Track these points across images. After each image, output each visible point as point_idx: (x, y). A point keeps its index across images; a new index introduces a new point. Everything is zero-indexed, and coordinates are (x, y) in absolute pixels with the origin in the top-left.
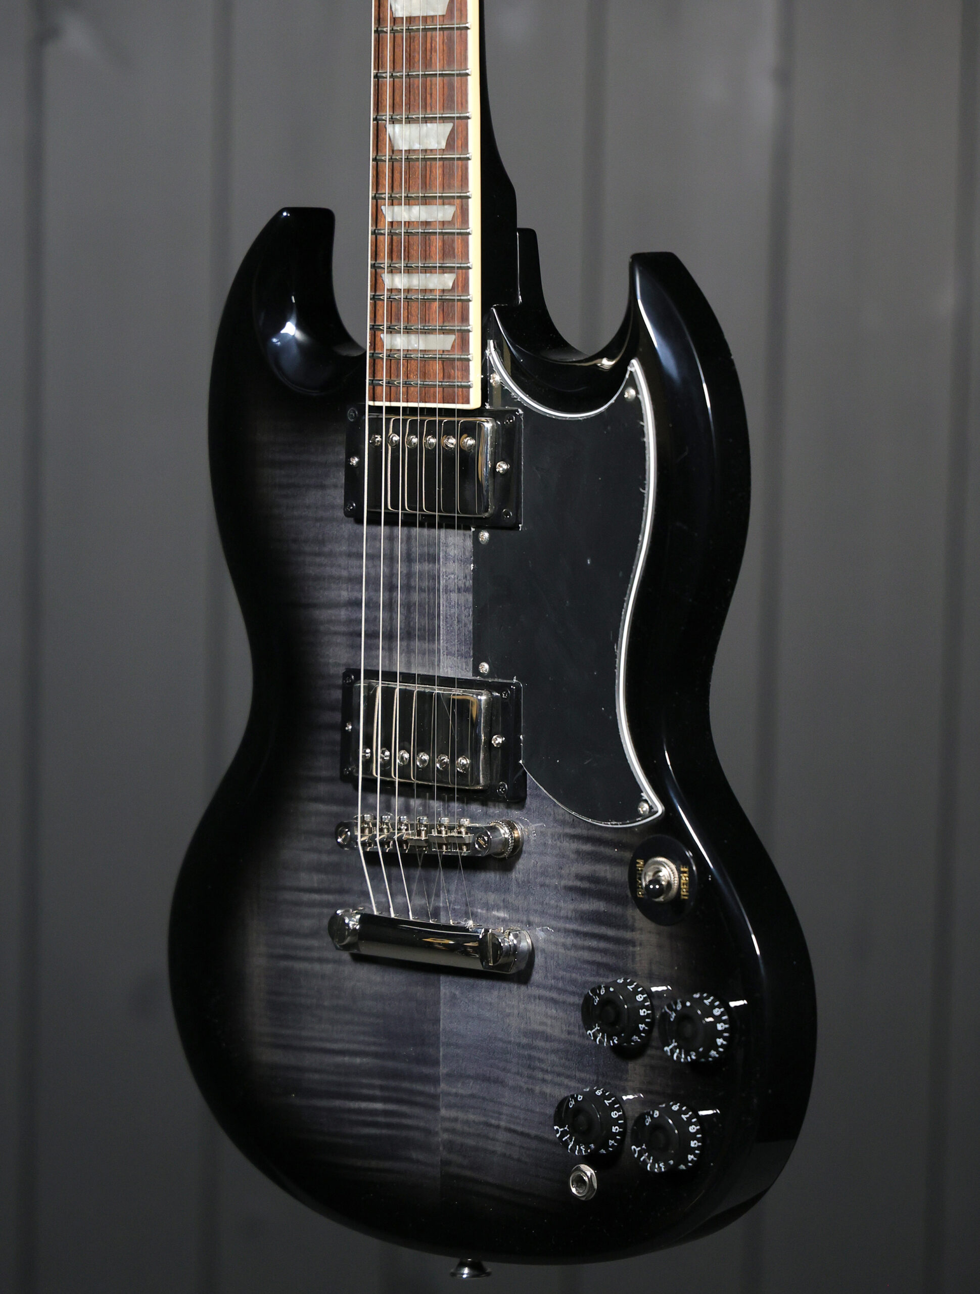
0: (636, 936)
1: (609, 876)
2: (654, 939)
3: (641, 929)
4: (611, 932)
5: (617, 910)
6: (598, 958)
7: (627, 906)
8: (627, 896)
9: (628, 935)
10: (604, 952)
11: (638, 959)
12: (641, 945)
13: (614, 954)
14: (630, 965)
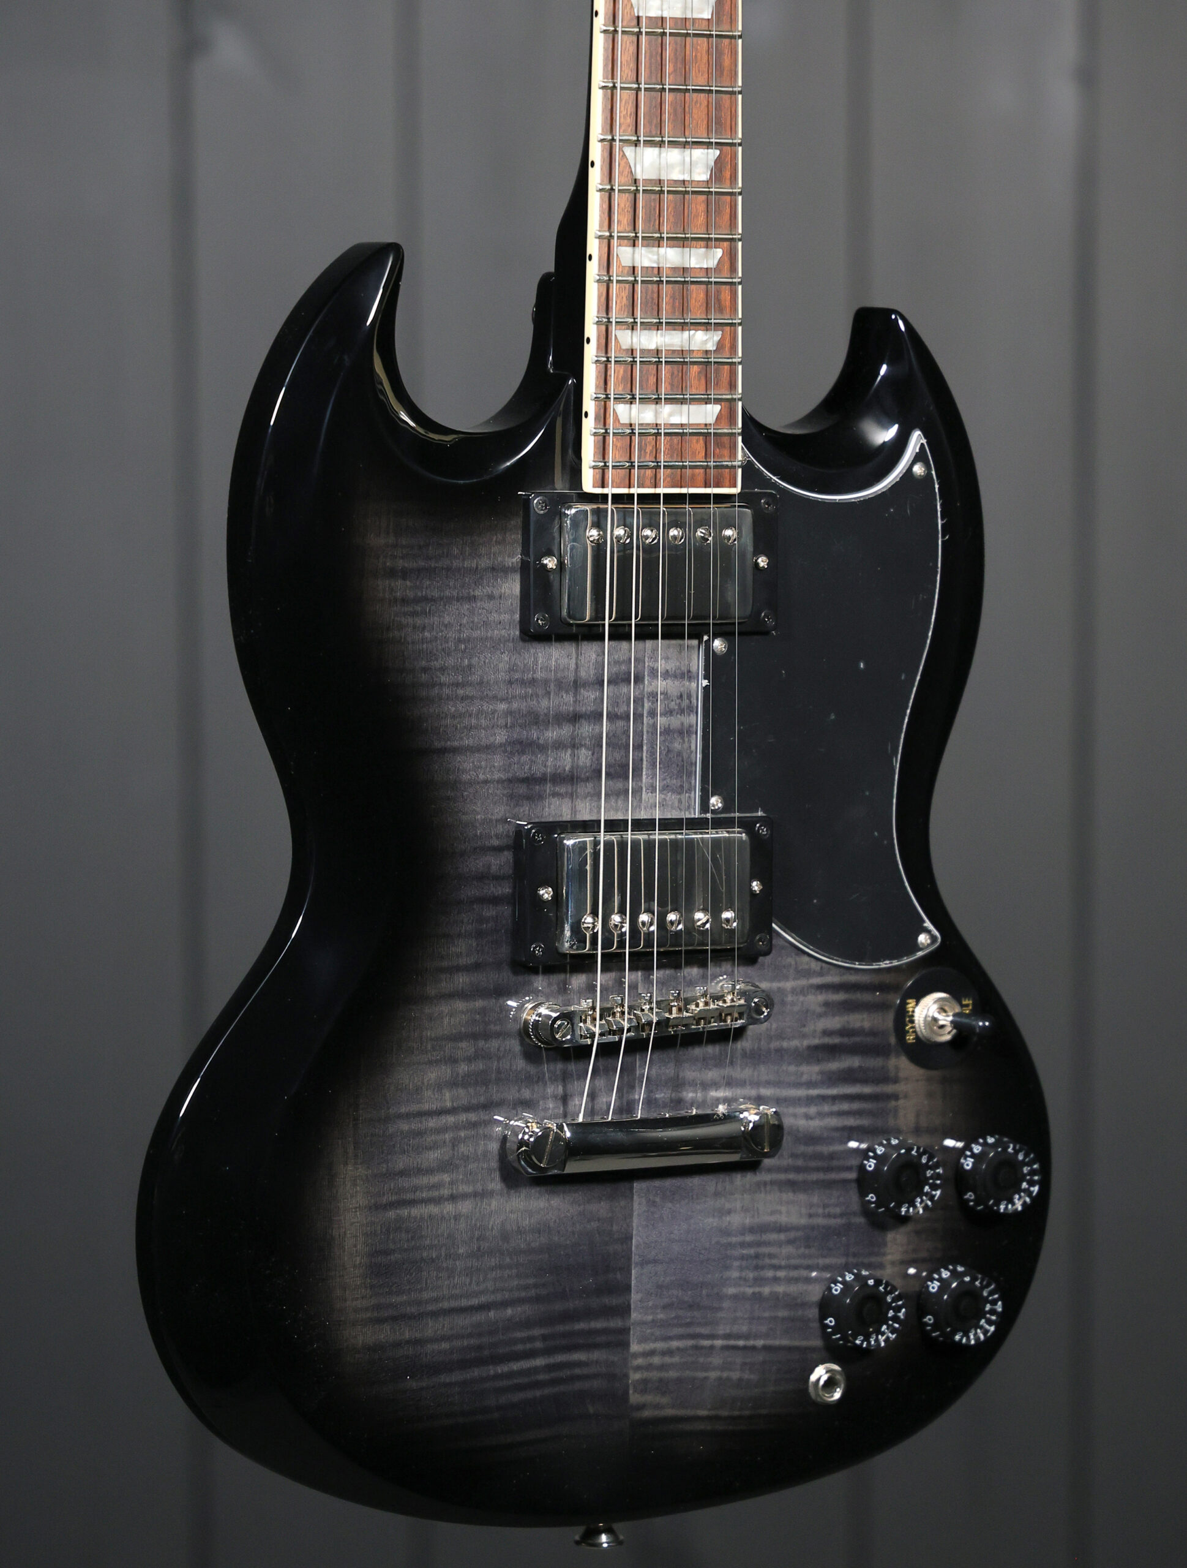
0: (900, 1088)
1: (867, 1025)
2: (922, 1087)
3: (906, 1079)
4: (867, 1090)
5: (874, 1062)
7: (889, 1055)
8: (890, 1045)
9: (889, 1089)
10: (859, 1113)
11: (901, 1113)
12: (905, 1097)
13: (871, 1113)
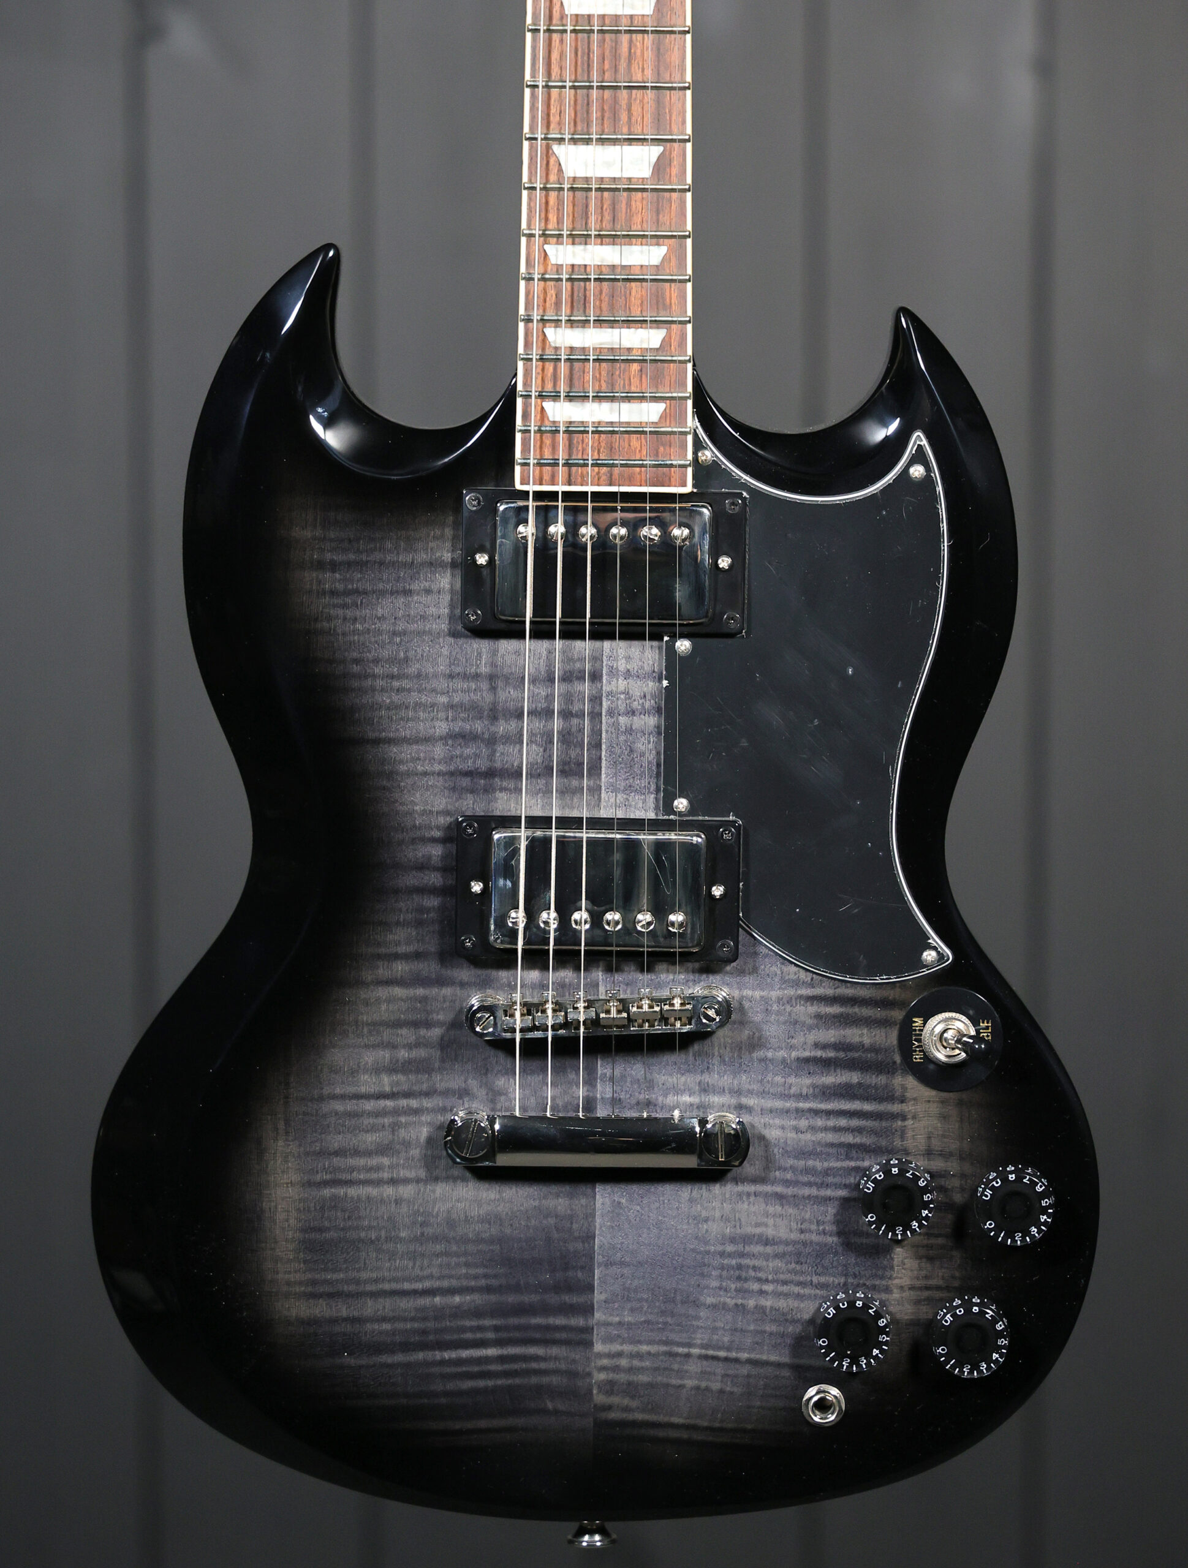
0: (908, 1108)
1: (867, 1041)
2: (934, 1109)
3: (915, 1099)
4: (867, 1107)
5: (877, 1080)
6: (849, 1138)
7: (893, 1073)
8: (895, 1063)
9: (896, 1108)
10: (859, 1130)
11: (910, 1134)
12: (914, 1117)
13: (873, 1132)
14: (898, 1143)
